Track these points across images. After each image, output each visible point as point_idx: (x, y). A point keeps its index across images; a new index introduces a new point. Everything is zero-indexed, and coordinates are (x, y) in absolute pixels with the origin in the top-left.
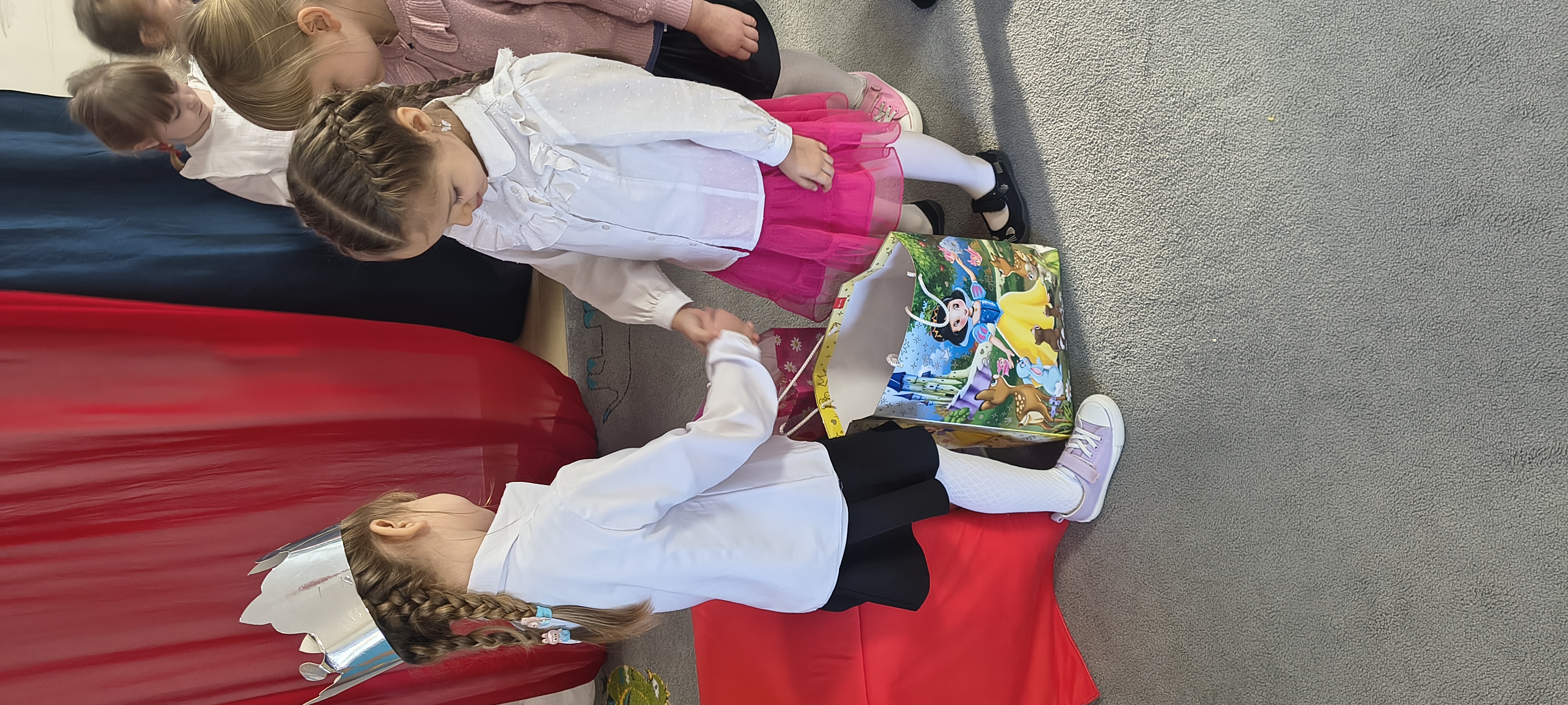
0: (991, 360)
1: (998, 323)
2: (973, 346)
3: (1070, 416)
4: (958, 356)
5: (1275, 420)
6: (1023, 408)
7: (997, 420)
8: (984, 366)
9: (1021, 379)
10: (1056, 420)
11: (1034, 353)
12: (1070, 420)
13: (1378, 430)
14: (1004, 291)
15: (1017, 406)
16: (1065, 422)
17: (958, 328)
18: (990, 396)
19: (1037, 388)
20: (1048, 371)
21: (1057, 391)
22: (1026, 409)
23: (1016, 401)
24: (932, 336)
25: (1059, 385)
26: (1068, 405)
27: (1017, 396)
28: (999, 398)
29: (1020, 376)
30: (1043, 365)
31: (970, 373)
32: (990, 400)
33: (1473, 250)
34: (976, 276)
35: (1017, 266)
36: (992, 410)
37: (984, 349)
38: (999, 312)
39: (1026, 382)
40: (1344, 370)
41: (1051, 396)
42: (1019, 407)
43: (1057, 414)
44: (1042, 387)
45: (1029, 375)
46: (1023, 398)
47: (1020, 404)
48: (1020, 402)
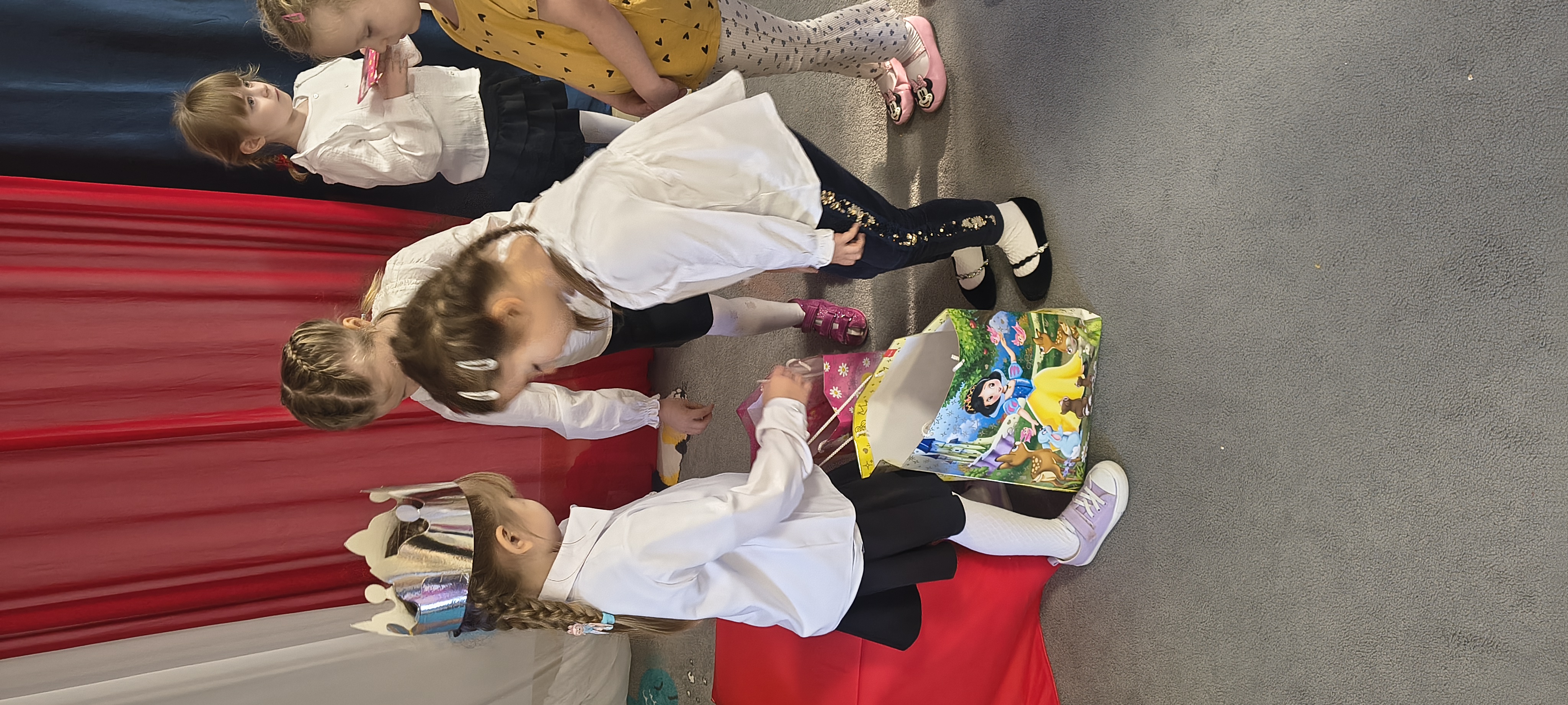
0: (1016, 430)
1: (1029, 397)
2: (1002, 417)
3: (1081, 476)
4: (986, 425)
5: (1259, 535)
6: (1038, 469)
7: (1012, 477)
8: (1009, 434)
9: (1041, 444)
10: (1067, 479)
11: (1058, 421)
12: (1081, 479)
13: (1345, 574)
14: (1041, 367)
15: (1032, 467)
16: (1075, 481)
17: (992, 402)
18: (1010, 459)
19: (1054, 452)
20: (1067, 436)
21: (1073, 454)
22: (1041, 469)
23: (1033, 463)
24: (964, 410)
25: (1077, 449)
26: (1081, 466)
27: (1034, 459)
28: (1017, 461)
29: (1040, 442)
30: (1063, 431)
31: (994, 441)
32: (1009, 463)
33: (1465, 449)
34: (1016, 356)
35: (1059, 342)
36: (1009, 470)
37: (1012, 419)
38: (1032, 388)
39: (1044, 447)
40: (1329, 513)
41: (1066, 459)
42: (1034, 468)
43: (1069, 474)
44: (1060, 451)
45: (1049, 440)
46: (1040, 461)
47: (1036, 465)
48: (1036, 464)
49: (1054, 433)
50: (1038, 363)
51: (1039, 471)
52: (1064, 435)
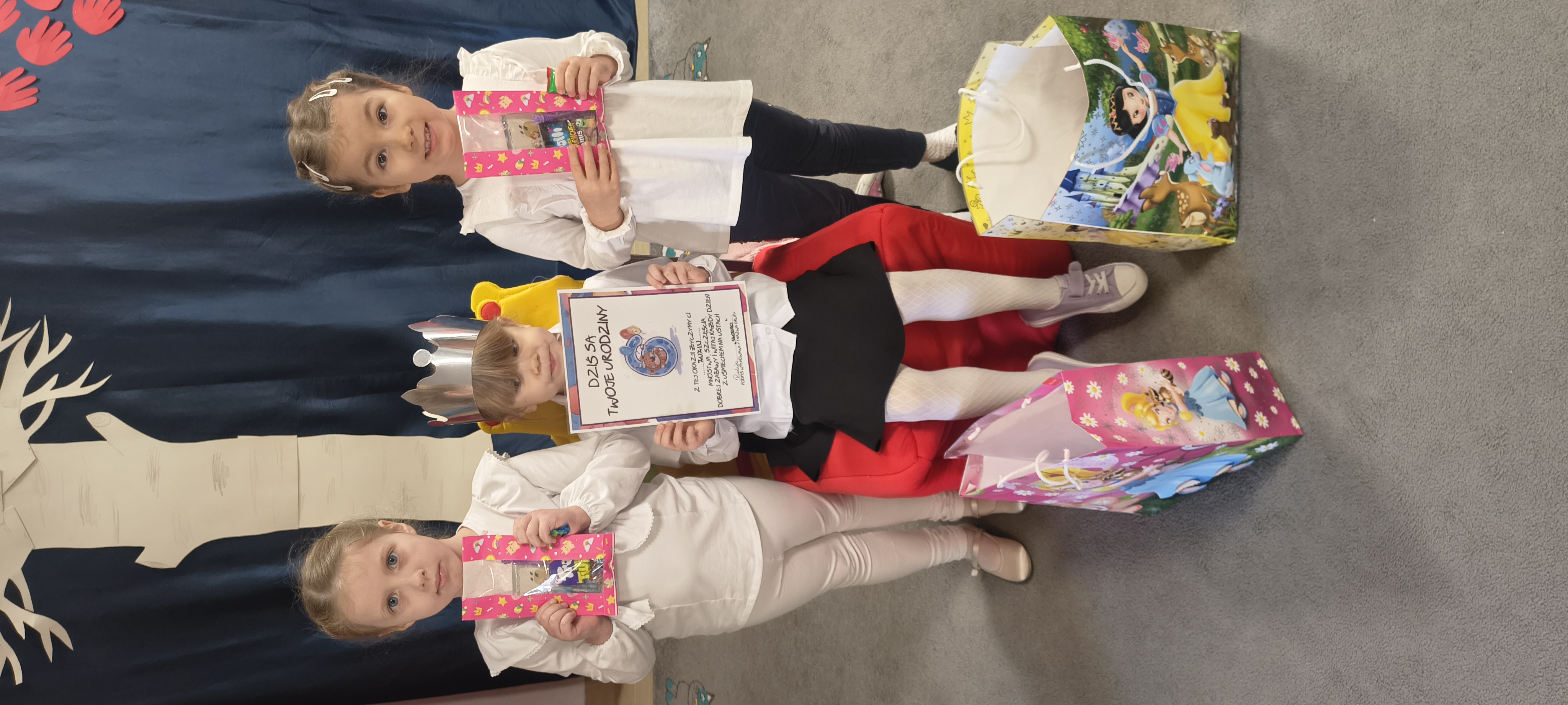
0: (1162, 157)
1: (1174, 115)
2: (1149, 140)
3: (1235, 219)
6: (1187, 208)
7: (1159, 223)
8: (1155, 162)
10: (1219, 223)
11: (1208, 148)
12: (1235, 224)
14: (1177, 78)
20: (1218, 168)
21: (1227, 190)
24: (1111, 128)
29: (1187, 172)
30: (1214, 161)
31: (1140, 170)
34: (1144, 64)
35: (1192, 52)
38: (1174, 102)
42: (1181, 206)
45: (1197, 171)
46: (1187, 197)
47: (1183, 203)
48: (1183, 200)
49: (1203, 162)
50: (1173, 73)
51: (1189, 210)
52: (1216, 167)
